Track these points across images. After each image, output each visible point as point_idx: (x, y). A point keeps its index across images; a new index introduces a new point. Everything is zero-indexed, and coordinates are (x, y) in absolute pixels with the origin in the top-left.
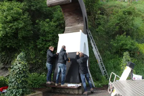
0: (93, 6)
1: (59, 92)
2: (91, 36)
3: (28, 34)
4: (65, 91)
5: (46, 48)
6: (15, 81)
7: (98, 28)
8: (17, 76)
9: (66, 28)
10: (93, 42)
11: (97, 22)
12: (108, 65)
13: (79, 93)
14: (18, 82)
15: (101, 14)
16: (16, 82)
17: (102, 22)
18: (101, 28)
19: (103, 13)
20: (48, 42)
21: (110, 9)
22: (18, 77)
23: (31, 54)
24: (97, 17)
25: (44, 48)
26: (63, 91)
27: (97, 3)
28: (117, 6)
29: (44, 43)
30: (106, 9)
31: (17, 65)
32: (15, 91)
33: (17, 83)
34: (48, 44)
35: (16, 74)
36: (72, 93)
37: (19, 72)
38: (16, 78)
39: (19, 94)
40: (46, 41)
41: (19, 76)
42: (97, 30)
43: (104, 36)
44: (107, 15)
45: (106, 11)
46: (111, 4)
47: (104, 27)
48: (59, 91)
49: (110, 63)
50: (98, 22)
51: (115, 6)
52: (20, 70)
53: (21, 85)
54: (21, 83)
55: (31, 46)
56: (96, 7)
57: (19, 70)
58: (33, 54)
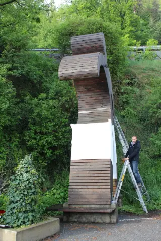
0: (115, 69)
1: (76, 220)
2: (119, 128)
3: (13, 120)
4: (87, 219)
5: (42, 146)
6: (21, 201)
7: (124, 109)
8: (24, 191)
9: (79, 113)
10: (123, 138)
11: (123, 98)
12: (147, 177)
13: (111, 221)
14: (25, 202)
15: (128, 84)
16: (23, 202)
17: (131, 100)
18: (131, 110)
19: (131, 83)
20: (45, 136)
21: (144, 75)
22: (26, 193)
23: (15, 155)
24: (122, 91)
25: (38, 145)
26: (84, 220)
27: (123, 65)
28: (157, 69)
29: (38, 137)
30: (137, 76)
31: (21, 174)
32: (22, 216)
33: (24, 204)
34: (46, 139)
35: (24, 189)
36: (100, 221)
37: (28, 187)
38: (22, 195)
39: (28, 221)
40: (41, 133)
41: (28, 192)
42: (123, 114)
43: (135, 125)
44: (139, 86)
45: (138, 78)
46: (145, 66)
47: (134, 108)
48: (76, 218)
49: (149, 175)
50: (124, 100)
51: (153, 70)
52: (29, 182)
53: (30, 207)
54: (29, 204)
55: (15, 141)
56: (121, 71)
57: (27, 182)
58: (19, 155)
